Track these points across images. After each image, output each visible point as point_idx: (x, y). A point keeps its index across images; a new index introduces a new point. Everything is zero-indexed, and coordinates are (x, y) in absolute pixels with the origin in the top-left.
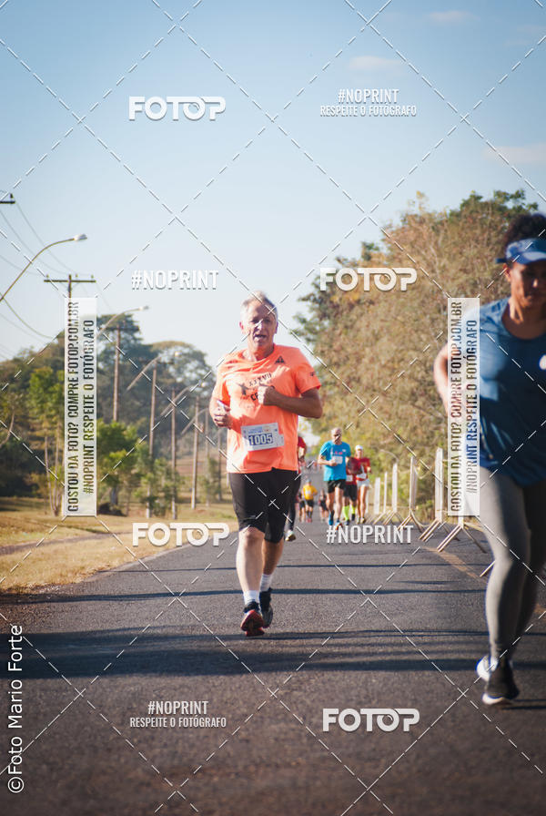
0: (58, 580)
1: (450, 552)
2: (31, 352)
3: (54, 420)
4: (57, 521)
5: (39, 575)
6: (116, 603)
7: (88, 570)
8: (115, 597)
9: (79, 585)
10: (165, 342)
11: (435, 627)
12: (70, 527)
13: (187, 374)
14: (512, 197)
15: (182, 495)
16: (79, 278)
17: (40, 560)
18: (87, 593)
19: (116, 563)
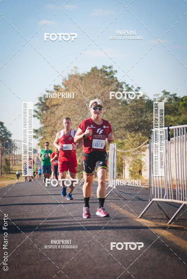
14: (108, 67)
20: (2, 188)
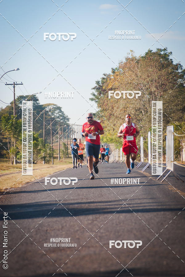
0: (13, 187)
1: (146, 172)
2: (2, 109)
3: (10, 132)
4: (13, 166)
5: (7, 185)
6: (33, 193)
7: (24, 182)
8: (33, 191)
9: (21, 188)
10: (47, 104)
11: (142, 197)
12: (17, 168)
13: (56, 115)
14: (163, 50)
15: (55, 156)
16: (17, 83)
17: (7, 180)
18: (23, 190)
19: (33, 180)
20: (60, 172)
